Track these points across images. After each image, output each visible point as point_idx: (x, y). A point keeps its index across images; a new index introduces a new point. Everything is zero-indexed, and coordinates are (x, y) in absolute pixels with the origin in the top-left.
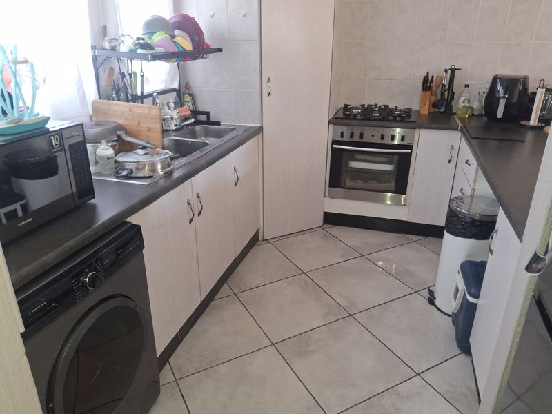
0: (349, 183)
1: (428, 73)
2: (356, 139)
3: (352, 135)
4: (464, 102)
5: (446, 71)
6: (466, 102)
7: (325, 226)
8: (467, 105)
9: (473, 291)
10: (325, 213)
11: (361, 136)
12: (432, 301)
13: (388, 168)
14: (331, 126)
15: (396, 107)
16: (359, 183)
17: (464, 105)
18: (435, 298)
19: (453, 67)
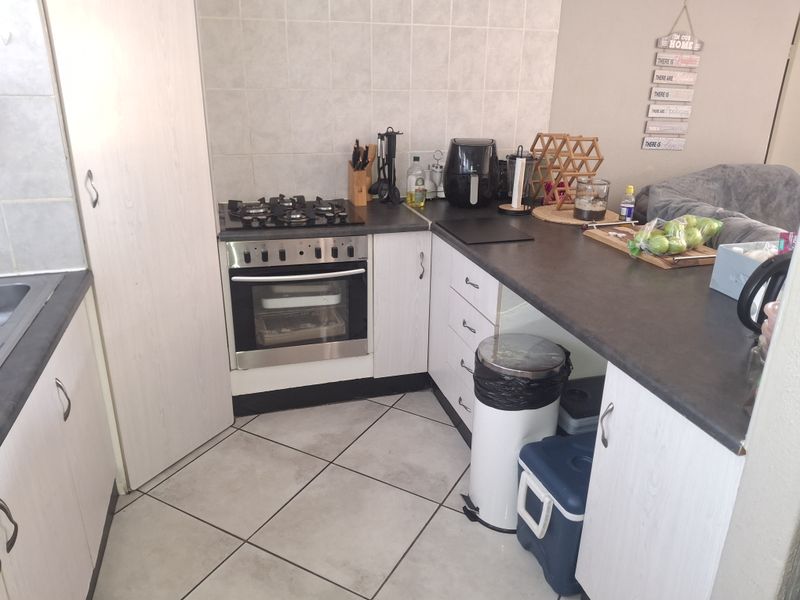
0: (269, 336)
1: (357, 142)
2: (274, 261)
3: (265, 256)
4: (417, 184)
5: (381, 136)
6: (420, 183)
7: (241, 421)
8: (422, 187)
9: (572, 502)
10: (235, 399)
11: (282, 255)
12: (472, 513)
13: (332, 300)
14: (222, 244)
15: (318, 199)
16: (287, 334)
17: (417, 187)
18: (477, 509)
19: (390, 130)
